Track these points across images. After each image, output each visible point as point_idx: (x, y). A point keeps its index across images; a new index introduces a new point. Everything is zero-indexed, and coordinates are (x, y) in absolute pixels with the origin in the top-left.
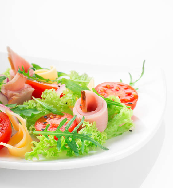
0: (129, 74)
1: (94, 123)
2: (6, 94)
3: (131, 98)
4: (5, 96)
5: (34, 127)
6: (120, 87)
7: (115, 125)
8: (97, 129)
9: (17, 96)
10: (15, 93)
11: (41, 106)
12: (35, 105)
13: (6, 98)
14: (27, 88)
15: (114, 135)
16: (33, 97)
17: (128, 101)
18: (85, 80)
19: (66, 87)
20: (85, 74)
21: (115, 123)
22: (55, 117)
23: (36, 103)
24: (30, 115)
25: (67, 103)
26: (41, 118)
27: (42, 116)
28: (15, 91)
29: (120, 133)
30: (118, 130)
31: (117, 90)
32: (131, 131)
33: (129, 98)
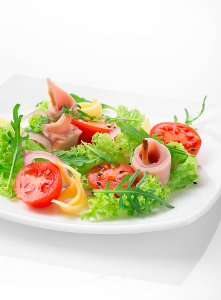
0: (186, 110)
1: (157, 176)
2: (49, 137)
3: (194, 142)
4: (49, 139)
5: (87, 179)
6: (180, 129)
7: (178, 177)
8: (160, 183)
9: (63, 140)
10: (60, 137)
11: (92, 153)
12: (84, 152)
13: (49, 142)
14: (74, 130)
15: (177, 188)
16: (82, 141)
17: (190, 146)
18: (136, 118)
19: (122, 131)
20: (136, 111)
21: (178, 174)
22: (110, 168)
23: (86, 149)
24: (81, 164)
25: (120, 149)
26: (94, 168)
27: (94, 165)
28: (59, 134)
29: (183, 185)
30: (181, 182)
31: (177, 133)
32: (195, 183)
33: (191, 143)
